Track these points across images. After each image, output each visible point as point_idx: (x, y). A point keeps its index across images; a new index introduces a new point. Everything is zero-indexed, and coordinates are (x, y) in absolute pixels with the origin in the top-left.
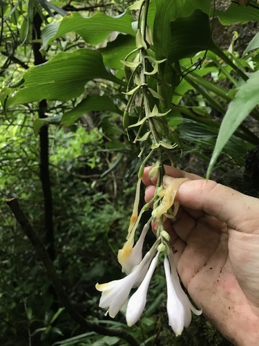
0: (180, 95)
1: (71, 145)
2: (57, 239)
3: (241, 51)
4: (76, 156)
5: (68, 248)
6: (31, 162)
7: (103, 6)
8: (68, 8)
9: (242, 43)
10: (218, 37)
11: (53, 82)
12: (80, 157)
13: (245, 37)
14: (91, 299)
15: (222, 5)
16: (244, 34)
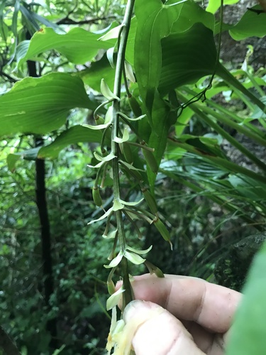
0: (183, 125)
1: (73, 165)
2: (55, 270)
3: (256, 64)
4: (78, 177)
5: (66, 282)
6: (27, 186)
7: (104, 19)
8: (66, 22)
9: (256, 57)
10: (230, 49)
11: (23, 112)
12: (82, 178)
13: (260, 49)
14: (90, 342)
15: (233, 16)
16: (259, 46)
